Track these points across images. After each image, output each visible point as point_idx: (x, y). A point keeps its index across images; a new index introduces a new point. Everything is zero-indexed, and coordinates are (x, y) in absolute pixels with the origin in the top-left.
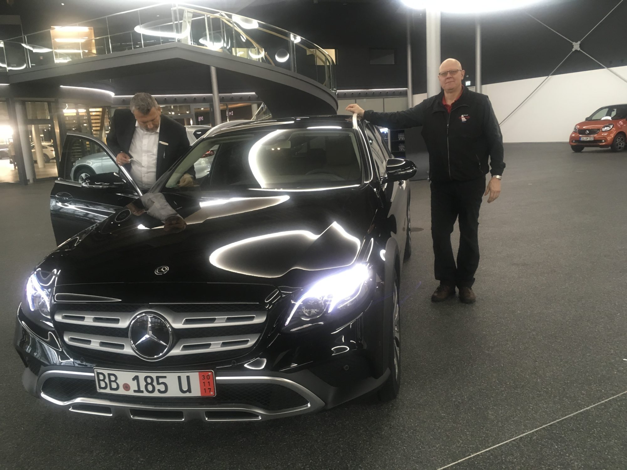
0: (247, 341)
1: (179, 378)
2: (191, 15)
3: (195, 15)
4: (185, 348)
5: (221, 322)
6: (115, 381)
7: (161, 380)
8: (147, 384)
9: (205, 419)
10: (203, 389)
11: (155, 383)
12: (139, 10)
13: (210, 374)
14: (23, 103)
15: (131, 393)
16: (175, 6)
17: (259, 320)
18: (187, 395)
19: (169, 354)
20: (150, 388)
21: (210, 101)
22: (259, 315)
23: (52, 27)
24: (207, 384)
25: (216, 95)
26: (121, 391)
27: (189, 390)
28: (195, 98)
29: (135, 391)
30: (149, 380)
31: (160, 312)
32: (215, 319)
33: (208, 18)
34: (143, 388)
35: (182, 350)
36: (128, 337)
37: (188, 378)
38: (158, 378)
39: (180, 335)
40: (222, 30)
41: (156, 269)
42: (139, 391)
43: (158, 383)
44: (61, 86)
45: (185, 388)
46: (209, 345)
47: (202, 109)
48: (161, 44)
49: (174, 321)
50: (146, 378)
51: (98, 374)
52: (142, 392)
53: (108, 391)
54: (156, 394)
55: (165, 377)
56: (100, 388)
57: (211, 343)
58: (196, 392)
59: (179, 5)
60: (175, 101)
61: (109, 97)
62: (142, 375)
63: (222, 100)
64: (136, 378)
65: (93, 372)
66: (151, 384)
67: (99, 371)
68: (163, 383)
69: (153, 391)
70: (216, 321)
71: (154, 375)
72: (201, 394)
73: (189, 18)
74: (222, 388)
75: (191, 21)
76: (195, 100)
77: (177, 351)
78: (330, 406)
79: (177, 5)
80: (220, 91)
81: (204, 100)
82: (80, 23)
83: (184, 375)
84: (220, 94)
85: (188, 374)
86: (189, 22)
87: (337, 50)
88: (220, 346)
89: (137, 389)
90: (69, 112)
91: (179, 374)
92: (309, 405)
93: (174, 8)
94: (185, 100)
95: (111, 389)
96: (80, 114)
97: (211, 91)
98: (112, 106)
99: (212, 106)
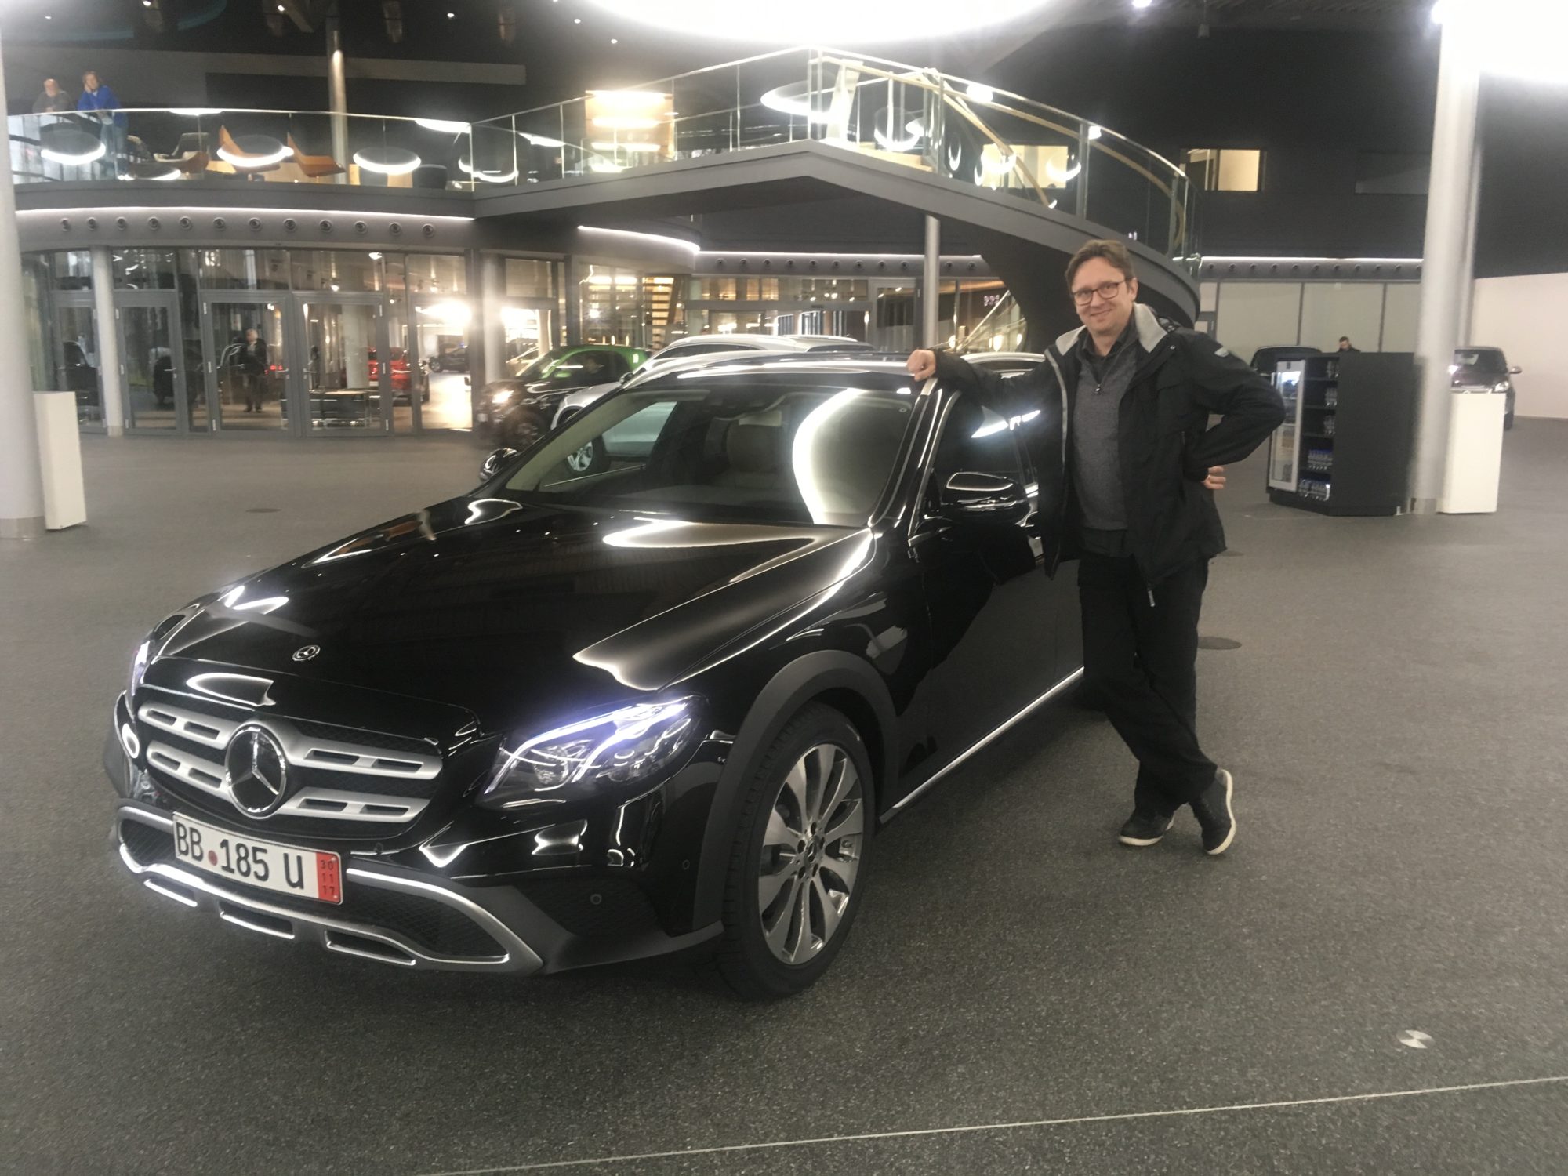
0: (405, 810)
1: (286, 856)
2: (856, 76)
3: (864, 76)
4: (310, 803)
5: (365, 765)
6: (198, 843)
7: (260, 856)
8: (240, 859)
9: (326, 943)
10: (322, 888)
11: (250, 859)
12: (741, 65)
13: (333, 859)
14: (501, 261)
15: (217, 870)
16: (815, 55)
17: (428, 772)
18: (297, 891)
19: (278, 812)
20: (244, 868)
21: (915, 271)
22: (430, 764)
23: (587, 92)
24: (328, 878)
25: (932, 259)
26: (205, 865)
27: (300, 884)
28: (882, 265)
29: (224, 868)
30: (242, 853)
31: (275, 729)
32: (357, 758)
33: (897, 84)
34: (234, 866)
35: (301, 806)
36: (223, 764)
37: (299, 859)
38: (255, 850)
39: (302, 779)
40: (925, 110)
41: (297, 650)
42: (228, 868)
43: (256, 861)
44: (581, 228)
45: (295, 879)
46: (343, 806)
47: (898, 290)
48: (791, 141)
49: (292, 749)
50: (239, 846)
51: (179, 825)
52: (232, 871)
53: (188, 859)
54: (251, 880)
55: (264, 851)
56: (182, 852)
57: (349, 802)
58: (311, 890)
59: (825, 54)
60: (835, 268)
61: (685, 255)
62: (234, 839)
63: (946, 270)
64: (225, 844)
65: (172, 820)
66: (245, 858)
67: (180, 821)
68: (261, 862)
69: (246, 874)
70: (357, 763)
71: (251, 843)
72: (320, 894)
73: (848, 82)
74: (353, 888)
75: (854, 89)
76: (882, 269)
77: (291, 807)
78: (551, 969)
79: (820, 53)
80: (943, 249)
81: (904, 269)
82: (648, 84)
83: (294, 852)
84: (943, 257)
85: (300, 853)
86: (850, 91)
87: (1265, 153)
88: (359, 810)
89: (225, 865)
90: (598, 280)
91: (286, 851)
92: (506, 958)
93: (811, 62)
94: (859, 268)
95: (195, 857)
96: (618, 288)
97: (921, 248)
98: (694, 275)
99: (920, 284)
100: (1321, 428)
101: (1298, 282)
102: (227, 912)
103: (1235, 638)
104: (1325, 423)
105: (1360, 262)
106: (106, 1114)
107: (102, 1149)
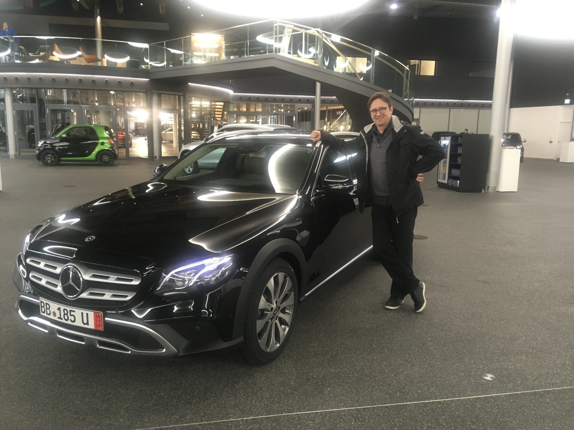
0: (127, 296)
1: (82, 313)
2: (291, 30)
3: (294, 31)
4: (91, 294)
5: (112, 279)
6: (49, 309)
7: (72, 313)
8: (65, 314)
9: (97, 345)
10: (96, 325)
11: (69, 314)
12: (249, 25)
13: (100, 314)
14: (159, 95)
15: (56, 319)
16: (276, 23)
17: (136, 282)
18: (86, 326)
19: (80, 297)
20: (66, 318)
21: (312, 102)
22: (137, 279)
23: (192, 34)
24: (98, 321)
25: (318, 98)
26: (51, 317)
27: (87, 323)
28: (300, 99)
29: (58, 318)
30: (66, 312)
31: (78, 266)
32: (109, 277)
33: (306, 34)
34: (62, 317)
35: (88, 295)
36: (58, 279)
37: (87, 314)
38: (71, 311)
39: (89, 285)
40: (316, 44)
41: (87, 237)
43: (71, 315)
44: (189, 84)
45: (85, 322)
46: (104, 295)
47: (306, 108)
48: (267, 54)
49: (85, 274)
50: (64, 310)
51: (42, 302)
52: (62, 319)
53: (45, 315)
54: (69, 322)
55: (74, 311)
56: (42, 312)
57: (106, 293)
58: (91, 326)
59: (280, 22)
60: (283, 100)
61: (228, 94)
62: (62, 307)
63: (323, 102)
64: (59, 309)
65: (39, 300)
66: (67, 314)
67: (42, 300)
68: (73, 315)
69: (67, 320)
70: (109, 279)
71: (69, 309)
72: (95, 327)
73: (288, 32)
74: (107, 325)
75: (290, 35)
76: (300, 101)
77: (84, 295)
78: (181, 354)
79: (278, 22)
80: (322, 94)
81: (308, 101)
82: (214, 31)
83: (85, 312)
84: (322, 97)
85: (87, 312)
86: (289, 36)
87: (437, 62)
88: (110, 296)
89: (59, 317)
90: (196, 103)
91: (82, 311)
92: (164, 350)
93: (275, 25)
94: (291, 100)
95: (47, 314)
96: (203, 106)
97: (314, 94)
98: (231, 102)
99: (314, 107)
100: (456, 161)
101: (448, 108)
102: (59, 334)
103: (426, 235)
104: (458, 159)
105: (470, 102)
106: (15, 408)
107: (13, 421)
